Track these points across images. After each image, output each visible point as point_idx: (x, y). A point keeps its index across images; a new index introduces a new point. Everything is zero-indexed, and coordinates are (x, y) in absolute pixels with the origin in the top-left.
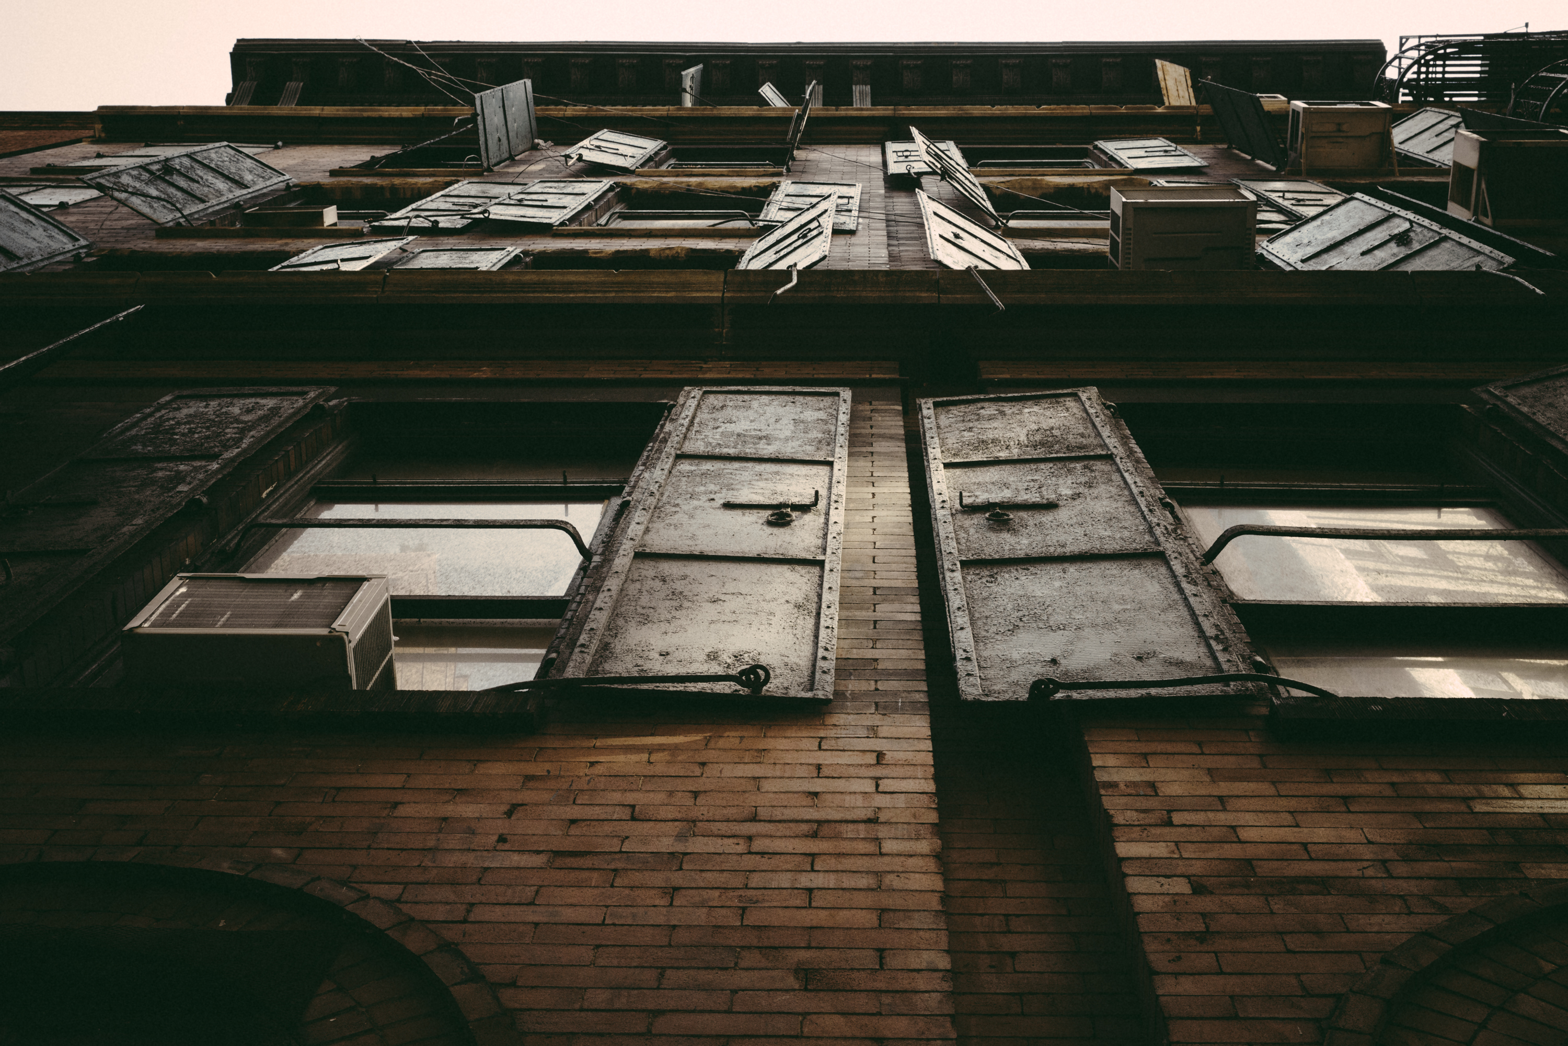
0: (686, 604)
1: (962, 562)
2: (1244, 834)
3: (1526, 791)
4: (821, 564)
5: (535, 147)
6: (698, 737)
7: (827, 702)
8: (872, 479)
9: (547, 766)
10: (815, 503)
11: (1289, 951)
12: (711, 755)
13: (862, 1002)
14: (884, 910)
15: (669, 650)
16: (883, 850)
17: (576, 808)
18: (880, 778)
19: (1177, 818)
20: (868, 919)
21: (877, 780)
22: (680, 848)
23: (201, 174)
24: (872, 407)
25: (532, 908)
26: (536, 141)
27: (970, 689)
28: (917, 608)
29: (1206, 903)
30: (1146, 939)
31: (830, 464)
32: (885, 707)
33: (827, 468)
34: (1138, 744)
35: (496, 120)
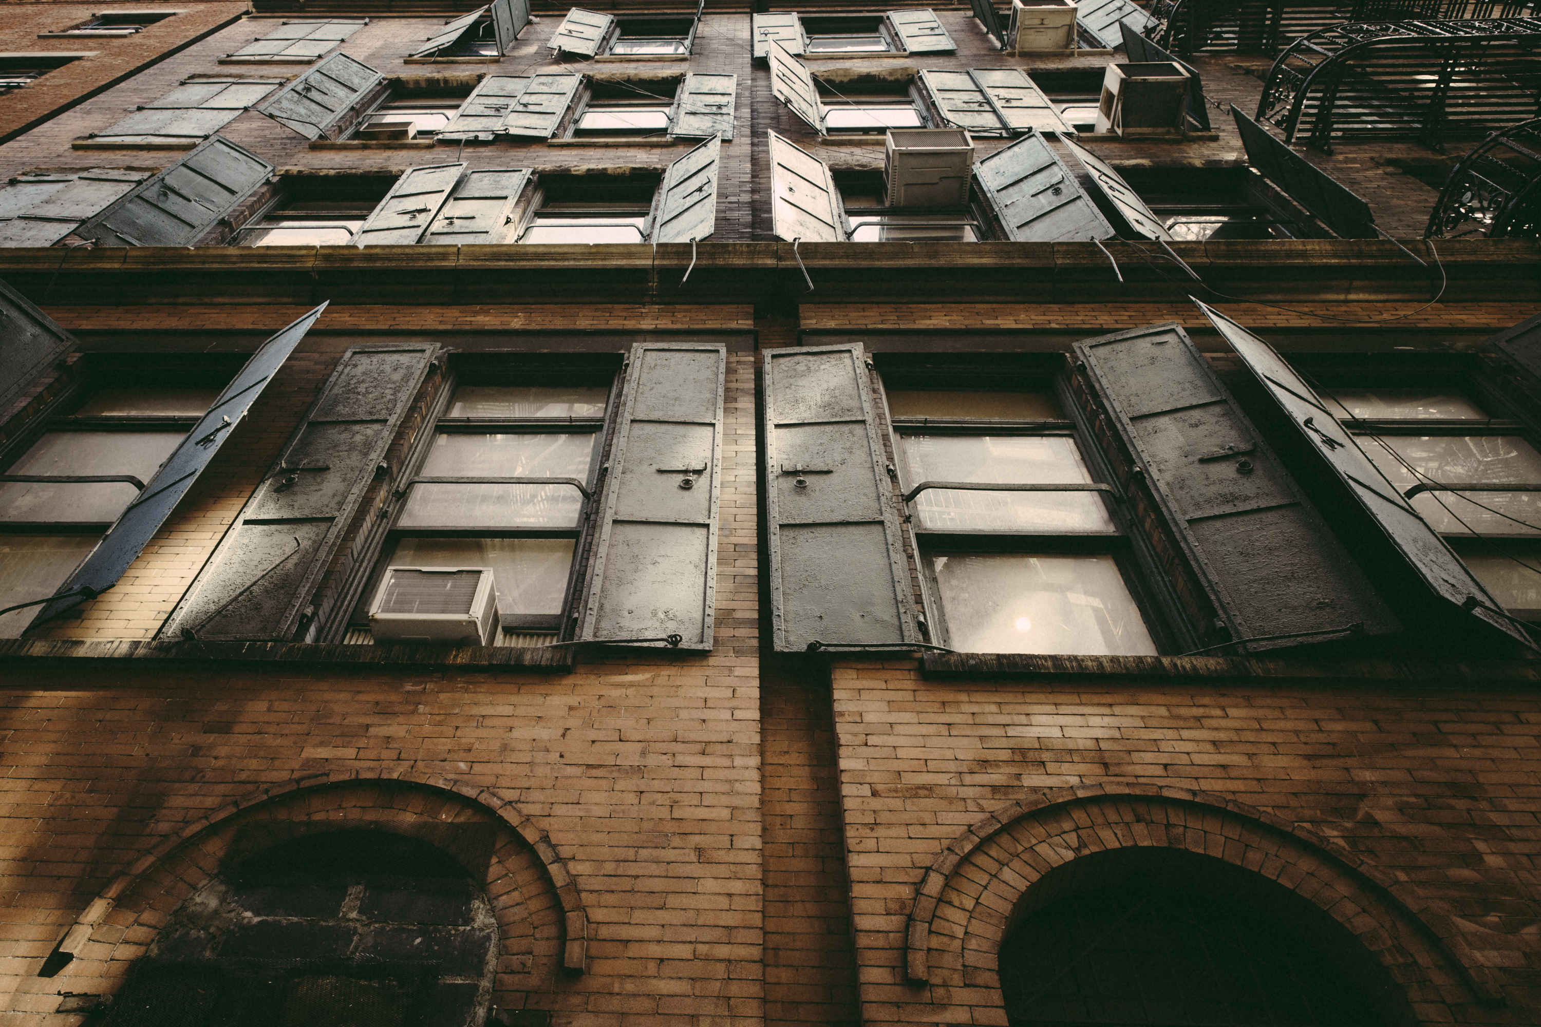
0: (641, 567)
1: (781, 526)
2: (901, 753)
3: (1035, 719)
4: (707, 526)
5: (530, 23)
6: (647, 675)
7: (710, 651)
8: (736, 437)
9: (579, 699)
10: (705, 469)
11: (910, 838)
12: (655, 691)
13: (723, 871)
14: (734, 808)
15: (633, 609)
16: (735, 764)
17: (593, 731)
18: (735, 709)
19: (872, 740)
20: (725, 814)
21: (733, 710)
22: (642, 762)
23: (328, 86)
24: (738, 359)
25: (579, 806)
26: (530, 17)
27: (779, 645)
28: (755, 564)
29: (876, 803)
30: (848, 827)
31: (713, 425)
32: (738, 652)
33: (711, 429)
34: (857, 682)
35: (505, 15)
